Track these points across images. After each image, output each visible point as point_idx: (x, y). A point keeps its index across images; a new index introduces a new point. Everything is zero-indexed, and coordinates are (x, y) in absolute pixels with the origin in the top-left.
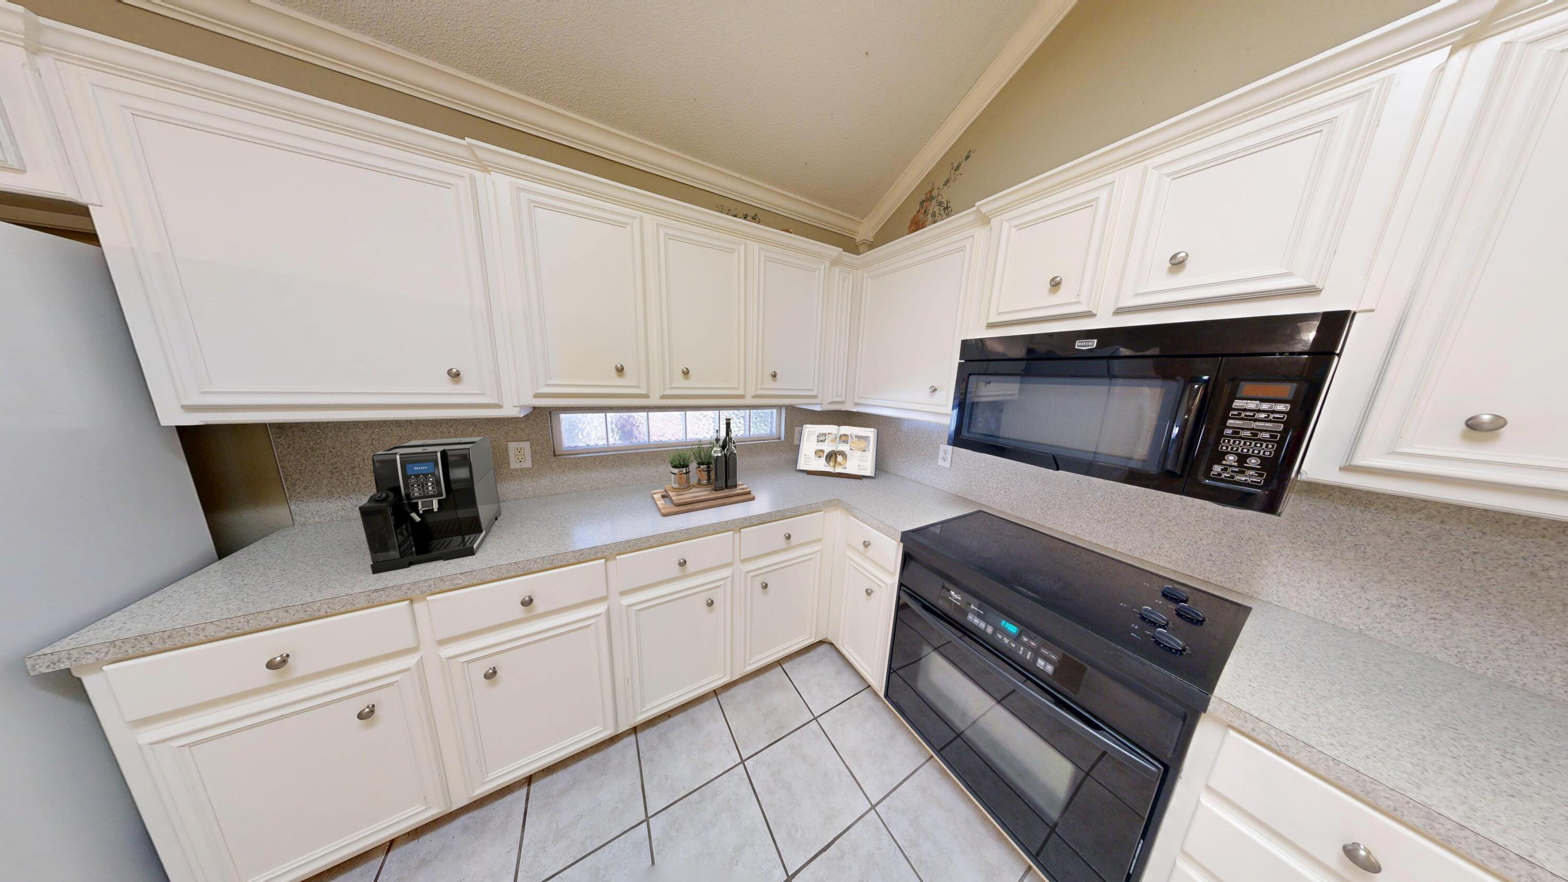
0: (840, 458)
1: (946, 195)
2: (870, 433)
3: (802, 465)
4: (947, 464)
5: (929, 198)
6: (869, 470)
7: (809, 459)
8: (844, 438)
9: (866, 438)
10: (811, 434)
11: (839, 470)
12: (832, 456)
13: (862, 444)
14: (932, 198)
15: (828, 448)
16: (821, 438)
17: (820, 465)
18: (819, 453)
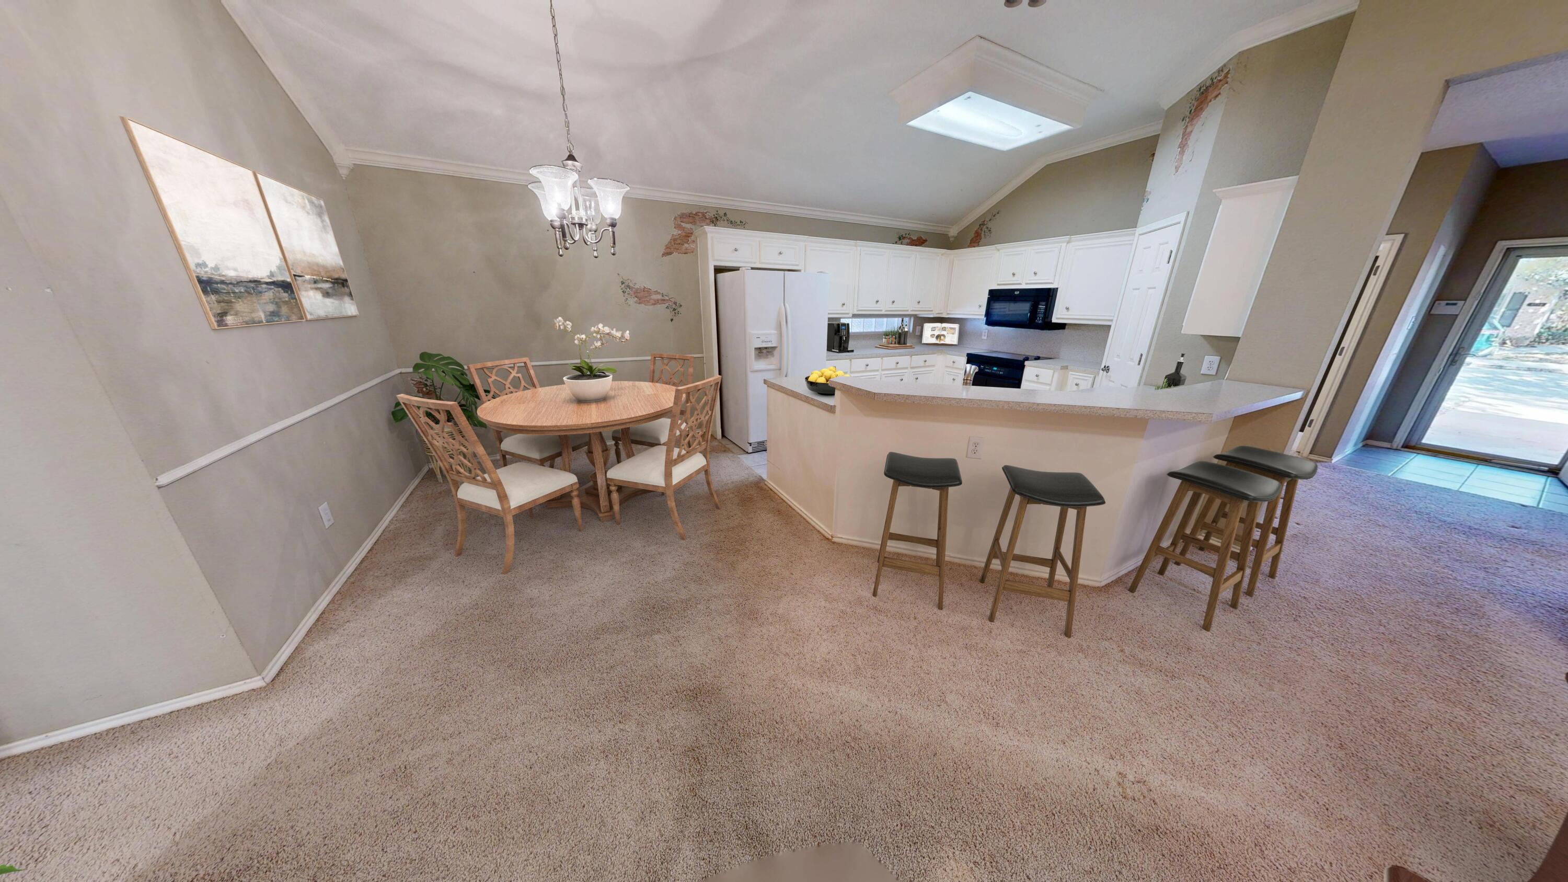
0: (942, 337)
1: (990, 225)
2: (956, 326)
3: (925, 341)
4: (985, 338)
5: (983, 224)
6: (955, 341)
7: (928, 337)
8: (944, 329)
9: (954, 329)
10: (928, 327)
11: (942, 342)
12: (938, 337)
13: (952, 331)
14: (984, 225)
15: (936, 333)
16: (933, 329)
17: (934, 341)
18: (932, 336)
